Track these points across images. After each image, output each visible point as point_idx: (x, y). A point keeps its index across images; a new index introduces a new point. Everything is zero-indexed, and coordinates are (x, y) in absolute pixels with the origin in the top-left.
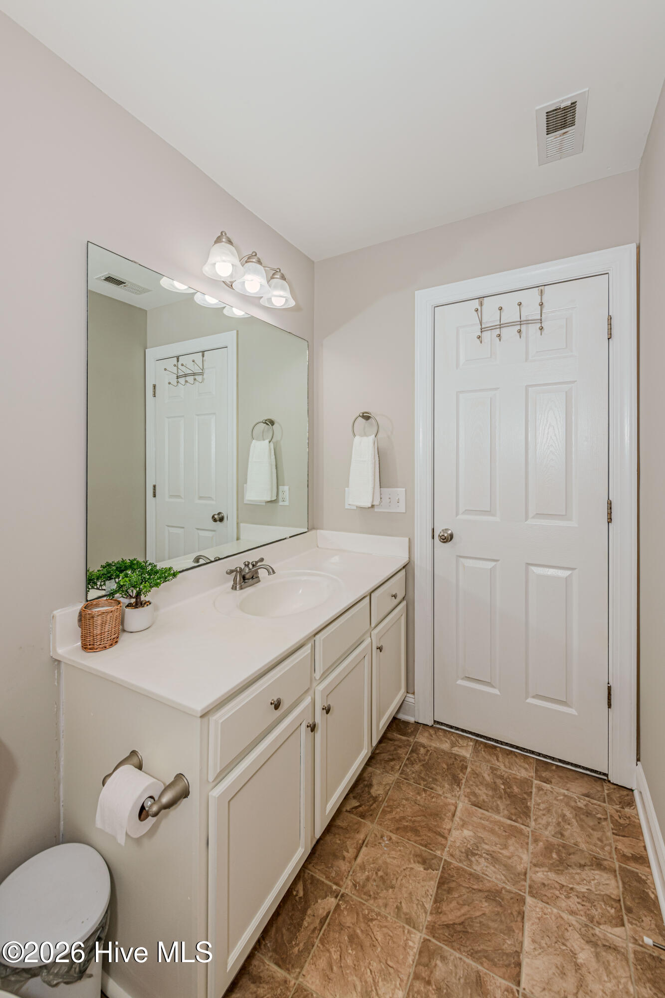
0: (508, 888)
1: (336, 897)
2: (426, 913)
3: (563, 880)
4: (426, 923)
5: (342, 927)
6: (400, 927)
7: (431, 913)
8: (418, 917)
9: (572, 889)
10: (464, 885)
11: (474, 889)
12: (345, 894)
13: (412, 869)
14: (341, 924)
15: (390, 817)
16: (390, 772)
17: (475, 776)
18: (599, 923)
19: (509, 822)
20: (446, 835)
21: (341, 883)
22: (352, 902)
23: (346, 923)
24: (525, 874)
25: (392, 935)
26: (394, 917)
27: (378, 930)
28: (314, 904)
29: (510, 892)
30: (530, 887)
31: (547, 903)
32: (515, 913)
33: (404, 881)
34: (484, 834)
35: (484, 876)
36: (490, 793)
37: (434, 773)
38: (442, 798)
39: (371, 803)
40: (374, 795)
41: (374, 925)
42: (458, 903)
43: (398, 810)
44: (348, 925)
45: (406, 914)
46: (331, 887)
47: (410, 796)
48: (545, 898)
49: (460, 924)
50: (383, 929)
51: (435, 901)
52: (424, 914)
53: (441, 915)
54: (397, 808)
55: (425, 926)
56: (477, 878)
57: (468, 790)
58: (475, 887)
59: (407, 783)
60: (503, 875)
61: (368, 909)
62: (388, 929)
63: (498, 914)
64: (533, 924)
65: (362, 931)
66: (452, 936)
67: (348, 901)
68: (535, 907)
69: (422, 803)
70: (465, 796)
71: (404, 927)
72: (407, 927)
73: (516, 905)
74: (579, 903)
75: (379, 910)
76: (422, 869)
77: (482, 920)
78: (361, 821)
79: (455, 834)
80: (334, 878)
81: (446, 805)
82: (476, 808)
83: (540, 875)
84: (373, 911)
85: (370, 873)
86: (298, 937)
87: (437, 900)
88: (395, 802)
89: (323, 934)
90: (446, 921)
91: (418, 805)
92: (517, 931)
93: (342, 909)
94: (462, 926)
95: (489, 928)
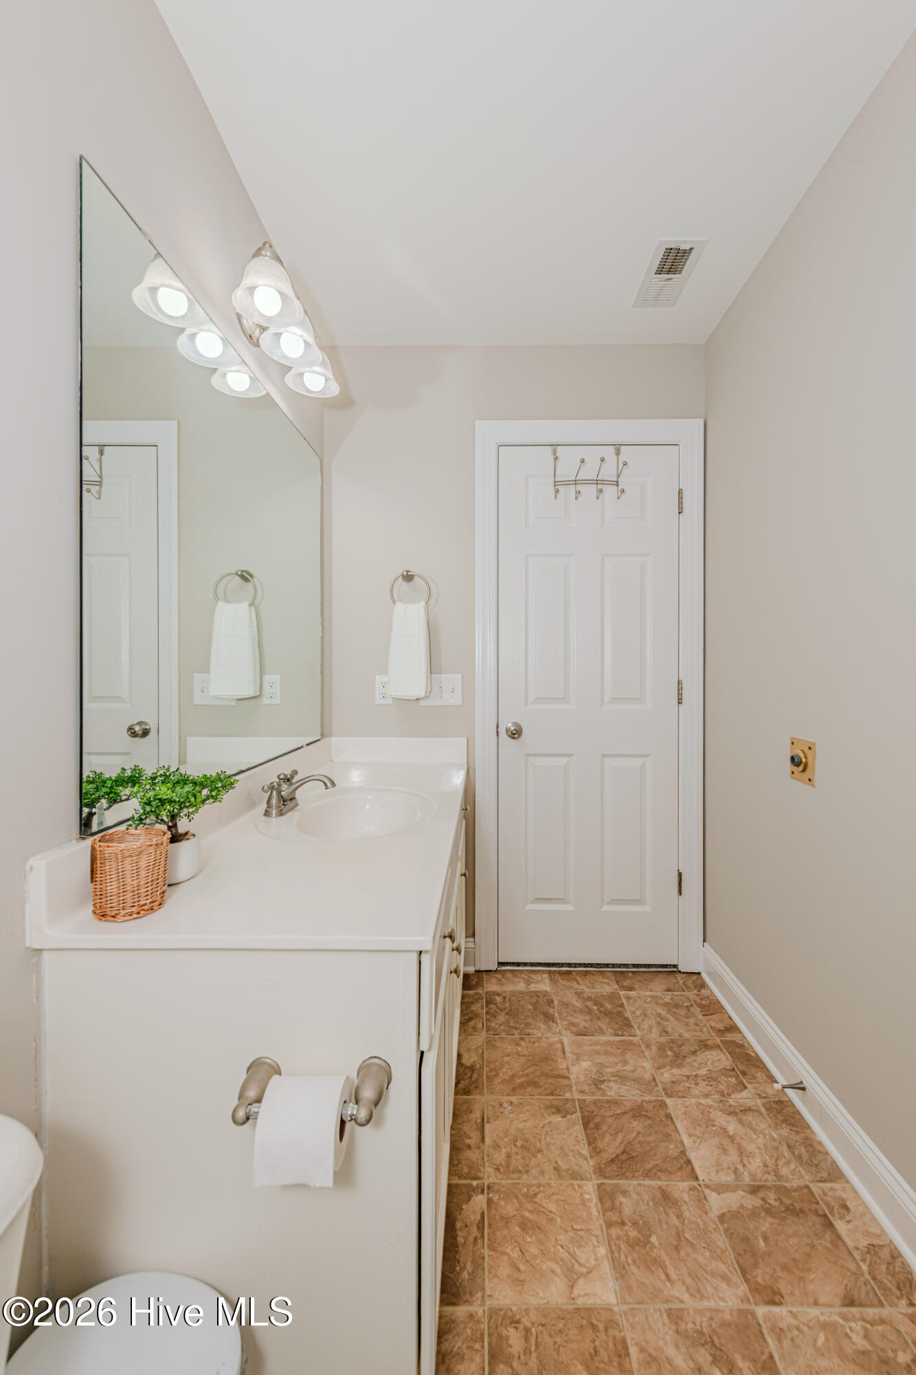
0: (647, 1099)
1: (483, 1192)
2: (586, 1159)
3: (686, 1071)
4: (592, 1169)
5: (506, 1220)
6: (568, 1186)
7: (591, 1157)
8: (580, 1167)
9: (696, 1076)
10: (608, 1114)
11: (619, 1114)
12: (491, 1185)
13: (550, 1123)
14: (503, 1218)
15: (499, 1081)
16: (474, 1033)
17: (565, 1006)
18: (729, 1095)
19: (617, 1038)
20: (567, 1075)
21: (480, 1175)
22: (503, 1187)
23: (509, 1214)
24: (654, 1080)
25: (563, 1198)
26: (557, 1180)
27: (548, 1201)
28: (460, 1214)
29: (649, 1102)
30: (664, 1089)
31: (684, 1097)
32: (664, 1119)
33: (548, 1139)
34: (602, 1059)
35: (622, 1098)
36: (588, 1017)
37: (522, 1017)
38: (544, 1039)
39: (469, 1074)
40: (469, 1065)
41: (541, 1199)
42: (610, 1134)
43: (504, 1070)
44: (512, 1214)
45: (567, 1170)
46: (470, 1185)
47: (509, 1050)
48: (680, 1094)
49: (623, 1153)
50: (552, 1197)
51: (589, 1144)
52: (585, 1162)
53: (601, 1153)
54: (502, 1068)
55: (592, 1173)
56: (616, 1103)
57: (566, 1023)
58: (619, 1112)
59: (499, 1038)
60: (636, 1089)
61: (525, 1186)
62: (557, 1194)
63: (650, 1126)
64: (682, 1121)
65: (530, 1212)
66: (622, 1168)
67: (498, 1190)
68: (677, 1105)
69: (526, 1053)
70: (565, 1029)
71: (572, 1184)
72: (575, 1182)
73: (661, 1111)
74: (707, 1085)
75: (537, 1182)
76: (560, 1119)
77: (639, 1139)
78: (469, 1099)
79: (574, 1069)
80: (469, 1173)
81: (551, 1045)
82: (582, 1037)
83: (667, 1075)
84: (531, 1185)
85: (508, 1148)
86: (460, 1259)
87: (591, 1142)
88: (497, 1064)
89: (489, 1239)
90: (608, 1158)
91: (523, 1056)
92: (673, 1134)
93: (496, 1201)
94: (625, 1154)
95: (649, 1143)
